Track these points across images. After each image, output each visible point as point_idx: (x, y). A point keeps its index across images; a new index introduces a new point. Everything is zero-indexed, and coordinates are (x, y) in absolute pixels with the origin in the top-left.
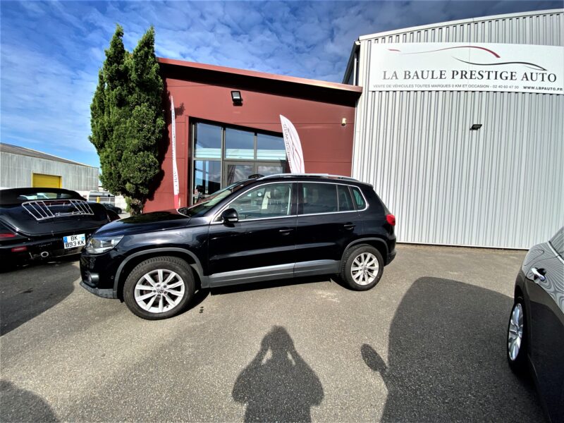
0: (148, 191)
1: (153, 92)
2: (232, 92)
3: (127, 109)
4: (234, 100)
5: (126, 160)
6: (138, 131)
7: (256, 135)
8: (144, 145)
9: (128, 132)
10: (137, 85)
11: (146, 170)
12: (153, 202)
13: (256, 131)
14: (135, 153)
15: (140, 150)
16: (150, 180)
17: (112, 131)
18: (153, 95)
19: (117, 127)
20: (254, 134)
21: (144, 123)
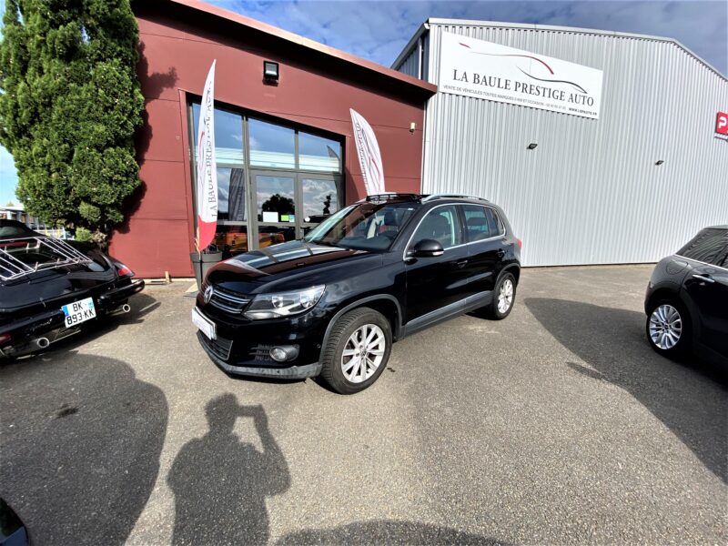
0: (122, 217)
1: (128, 41)
2: (265, 62)
3: (82, 66)
4: (266, 76)
5: (82, 160)
6: (106, 109)
7: (296, 132)
8: (116, 135)
9: (85, 110)
10: (101, 24)
11: (121, 181)
12: (127, 235)
13: (298, 127)
14: (100, 149)
15: (109, 145)
16: (126, 197)
17: (50, 104)
18: (128, 46)
19: (60, 98)
20: (294, 131)
21: (115, 95)
